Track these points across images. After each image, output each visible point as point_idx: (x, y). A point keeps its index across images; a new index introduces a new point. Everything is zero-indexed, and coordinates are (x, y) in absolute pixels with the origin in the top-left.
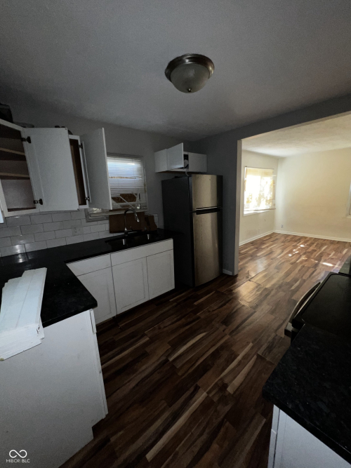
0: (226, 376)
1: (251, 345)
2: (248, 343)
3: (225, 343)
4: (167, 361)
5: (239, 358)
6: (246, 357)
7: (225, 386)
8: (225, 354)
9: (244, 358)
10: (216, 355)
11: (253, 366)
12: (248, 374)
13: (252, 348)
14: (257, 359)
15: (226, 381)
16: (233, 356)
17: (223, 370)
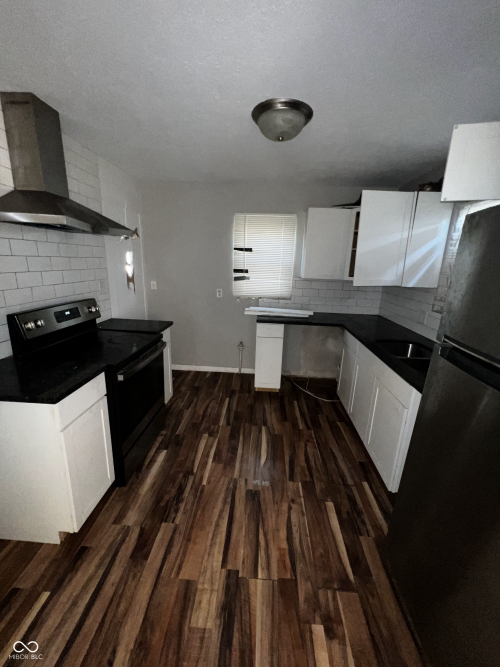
0: (214, 441)
1: (204, 483)
2: (209, 482)
3: (233, 467)
4: (265, 424)
5: (210, 460)
6: (204, 464)
7: (210, 435)
8: (225, 455)
9: (206, 463)
10: (234, 450)
11: (194, 461)
12: (196, 452)
13: (201, 479)
14: (192, 470)
15: (212, 438)
16: (217, 457)
17: (219, 443)
